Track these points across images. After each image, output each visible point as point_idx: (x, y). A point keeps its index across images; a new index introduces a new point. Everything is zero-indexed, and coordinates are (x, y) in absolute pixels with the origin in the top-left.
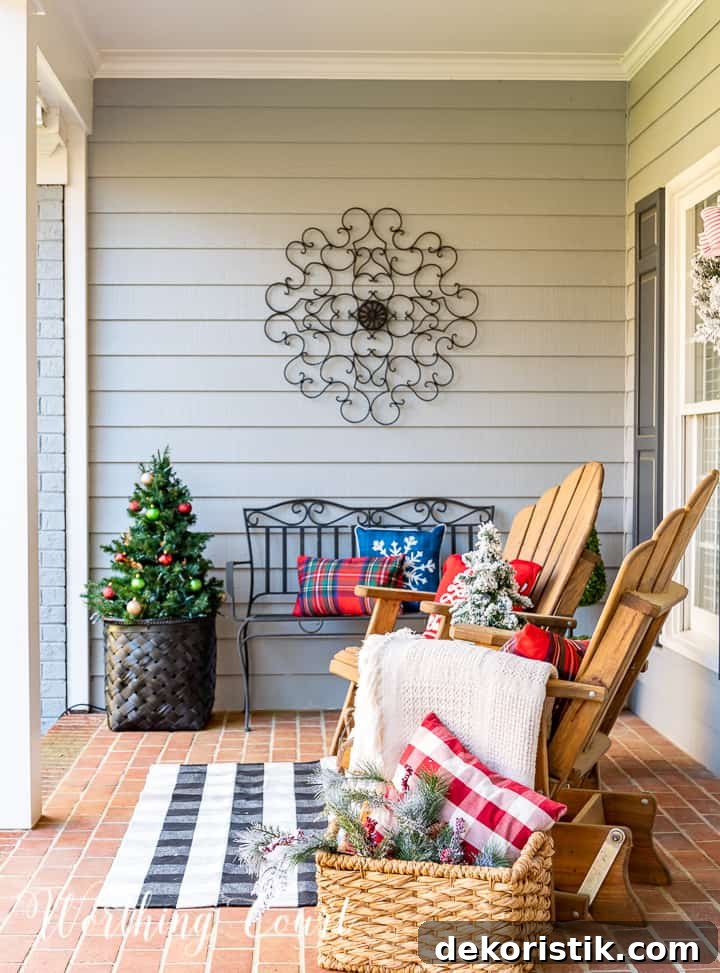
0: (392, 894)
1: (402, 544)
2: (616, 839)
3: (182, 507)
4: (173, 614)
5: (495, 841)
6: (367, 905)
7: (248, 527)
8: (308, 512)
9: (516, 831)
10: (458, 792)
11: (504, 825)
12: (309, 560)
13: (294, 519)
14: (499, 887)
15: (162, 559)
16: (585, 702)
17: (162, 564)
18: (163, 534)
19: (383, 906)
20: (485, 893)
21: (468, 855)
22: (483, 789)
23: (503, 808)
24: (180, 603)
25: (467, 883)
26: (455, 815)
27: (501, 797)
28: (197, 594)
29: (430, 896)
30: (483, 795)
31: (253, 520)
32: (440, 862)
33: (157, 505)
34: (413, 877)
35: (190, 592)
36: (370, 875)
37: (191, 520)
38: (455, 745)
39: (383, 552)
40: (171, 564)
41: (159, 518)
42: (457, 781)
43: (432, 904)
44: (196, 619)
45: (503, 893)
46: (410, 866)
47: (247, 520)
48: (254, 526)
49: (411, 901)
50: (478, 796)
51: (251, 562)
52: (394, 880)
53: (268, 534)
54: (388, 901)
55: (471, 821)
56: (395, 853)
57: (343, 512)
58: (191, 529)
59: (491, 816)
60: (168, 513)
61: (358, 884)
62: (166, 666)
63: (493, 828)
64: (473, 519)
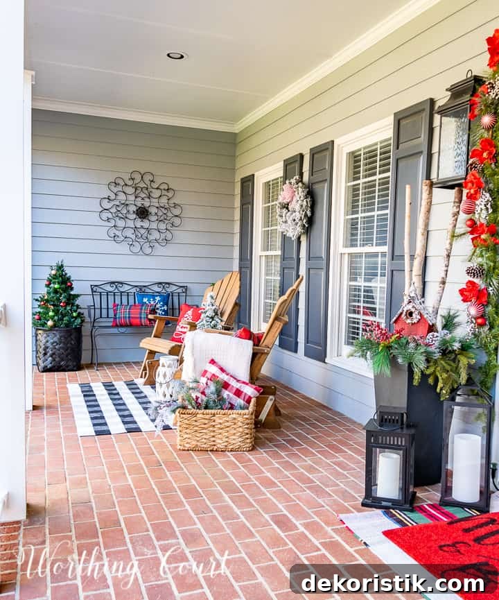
0: (206, 422)
1: (154, 300)
2: (271, 400)
3: (69, 284)
4: (67, 325)
5: (240, 401)
6: (197, 426)
7: (92, 292)
8: (116, 287)
9: (247, 398)
10: (226, 386)
11: (243, 396)
12: (118, 305)
13: (111, 289)
14: (245, 416)
15: (61, 304)
16: (262, 353)
17: (62, 306)
18: (61, 294)
19: (203, 426)
20: (240, 419)
21: (232, 407)
22: (233, 383)
23: (242, 390)
24: (69, 321)
25: (234, 416)
26: (226, 394)
27: (240, 387)
28: (76, 318)
29: (221, 421)
30: (235, 386)
31: (94, 289)
32: (223, 409)
33: (59, 283)
34: (214, 415)
35: (73, 317)
36: (198, 416)
37: (72, 289)
38: (222, 370)
39: (147, 302)
40: (66, 306)
41: (60, 288)
42: (225, 382)
43: (220, 424)
44: (76, 328)
45: (247, 418)
46: (213, 411)
47: (92, 289)
48: (95, 292)
49: (213, 424)
50: (233, 386)
51: (94, 306)
52: (207, 417)
53: (101, 295)
54: (205, 424)
55: (231, 395)
56: (206, 408)
57: (130, 287)
58: (72, 293)
59: (238, 393)
60: (63, 286)
61: (194, 419)
62: (64, 346)
63: (239, 397)
64: (180, 290)
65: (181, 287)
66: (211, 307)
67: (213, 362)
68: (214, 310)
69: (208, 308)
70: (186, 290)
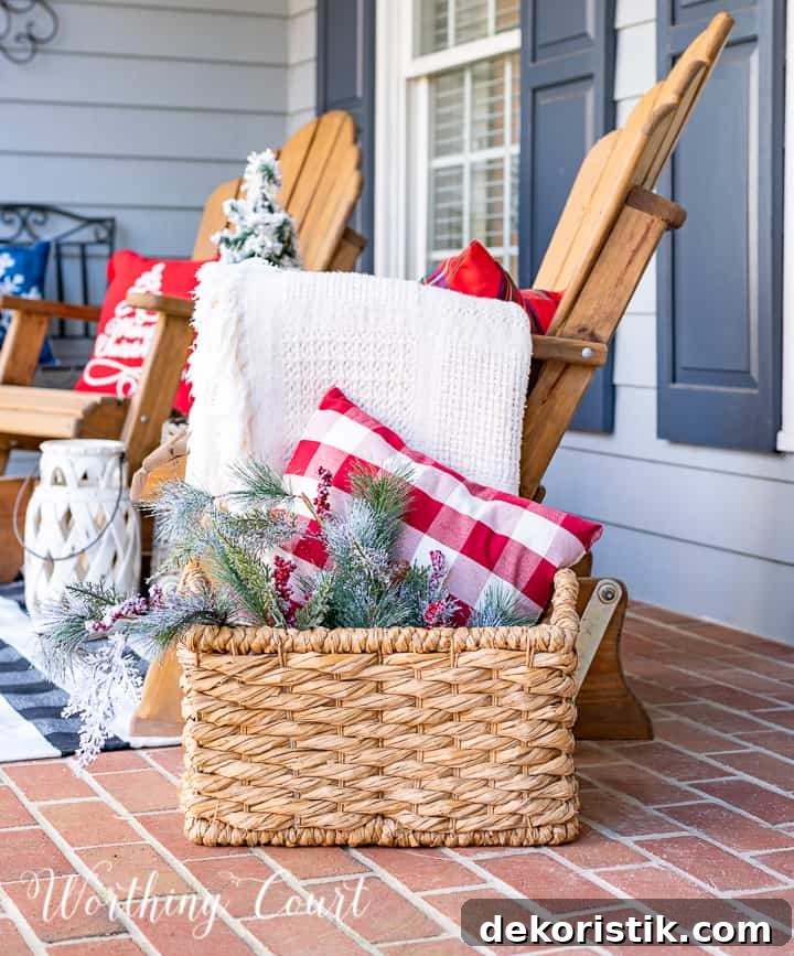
0: (340, 690)
6: (288, 715)
9: (528, 571)
10: (422, 511)
11: (508, 560)
14: (543, 659)
19: (323, 715)
20: (519, 674)
21: (462, 617)
22: (453, 497)
23: (501, 531)
25: (484, 658)
26: (422, 549)
27: (494, 514)
29: (413, 687)
30: (464, 510)
32: (426, 626)
34: (378, 655)
36: (296, 660)
42: (416, 492)
43: (412, 700)
45: (552, 670)
46: (373, 636)
49: (375, 700)
50: (455, 513)
52: (346, 665)
54: (331, 704)
55: (452, 556)
59: (485, 546)
61: (275, 677)
63: (491, 567)
64: (87, 234)
65: (90, 221)
66: (263, 215)
67: (336, 401)
68: (280, 230)
69: (251, 219)
70: (112, 232)
